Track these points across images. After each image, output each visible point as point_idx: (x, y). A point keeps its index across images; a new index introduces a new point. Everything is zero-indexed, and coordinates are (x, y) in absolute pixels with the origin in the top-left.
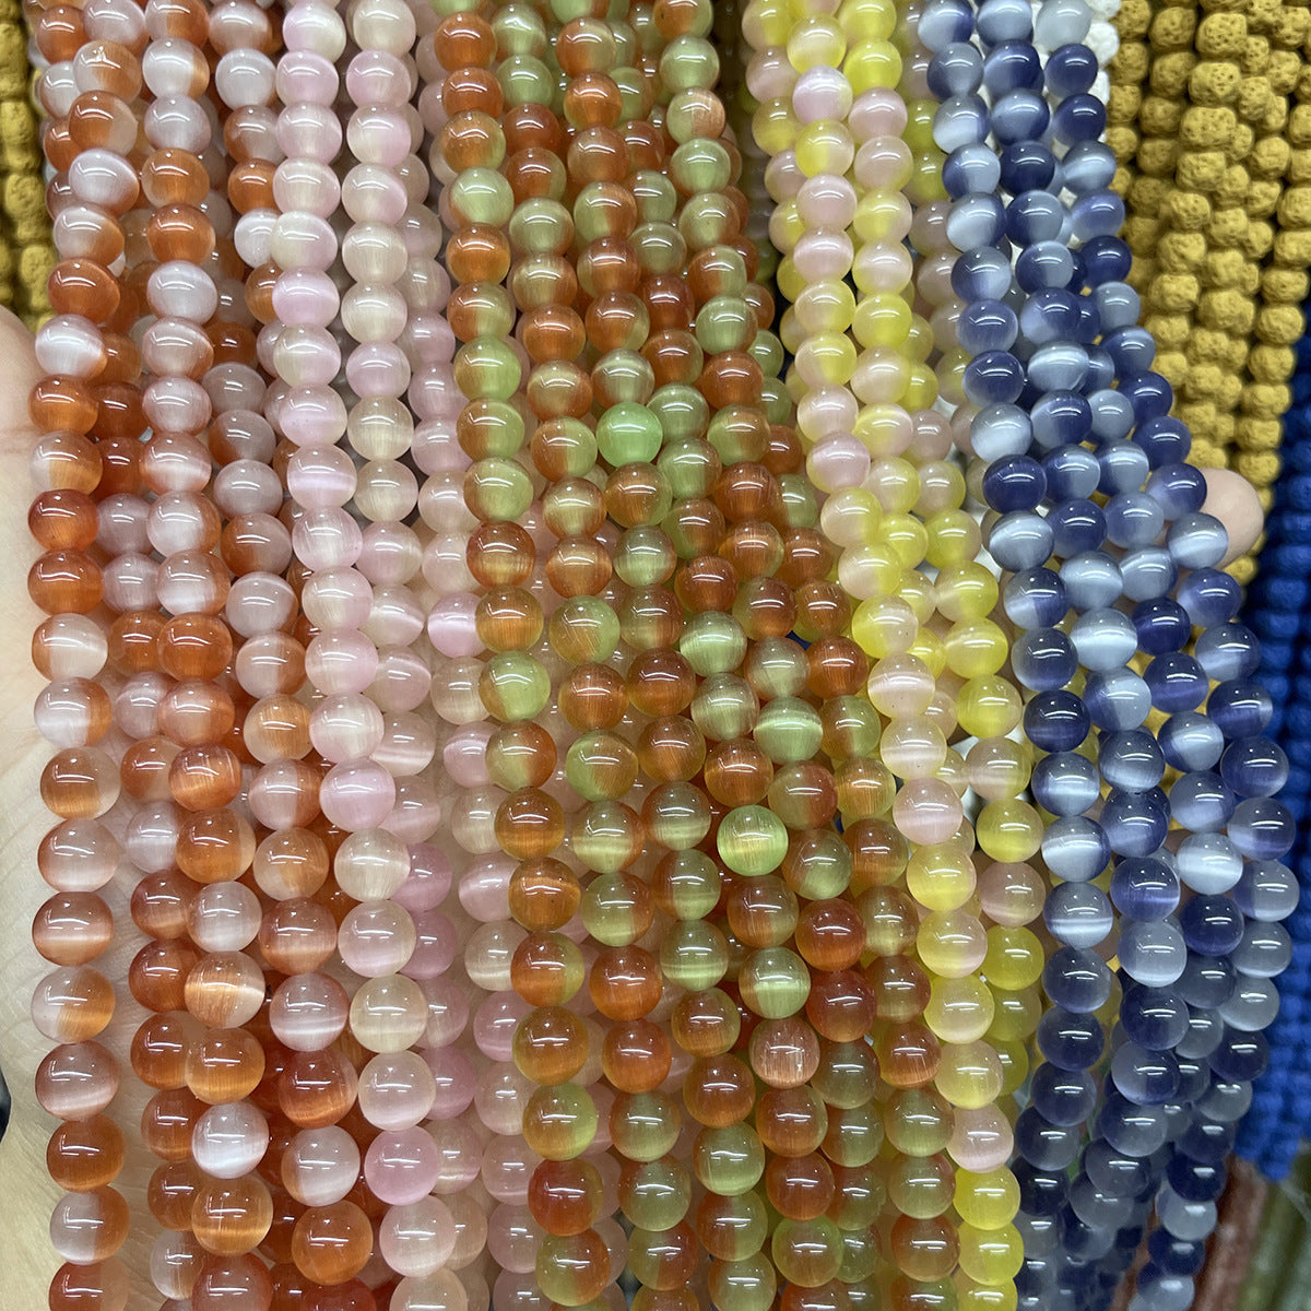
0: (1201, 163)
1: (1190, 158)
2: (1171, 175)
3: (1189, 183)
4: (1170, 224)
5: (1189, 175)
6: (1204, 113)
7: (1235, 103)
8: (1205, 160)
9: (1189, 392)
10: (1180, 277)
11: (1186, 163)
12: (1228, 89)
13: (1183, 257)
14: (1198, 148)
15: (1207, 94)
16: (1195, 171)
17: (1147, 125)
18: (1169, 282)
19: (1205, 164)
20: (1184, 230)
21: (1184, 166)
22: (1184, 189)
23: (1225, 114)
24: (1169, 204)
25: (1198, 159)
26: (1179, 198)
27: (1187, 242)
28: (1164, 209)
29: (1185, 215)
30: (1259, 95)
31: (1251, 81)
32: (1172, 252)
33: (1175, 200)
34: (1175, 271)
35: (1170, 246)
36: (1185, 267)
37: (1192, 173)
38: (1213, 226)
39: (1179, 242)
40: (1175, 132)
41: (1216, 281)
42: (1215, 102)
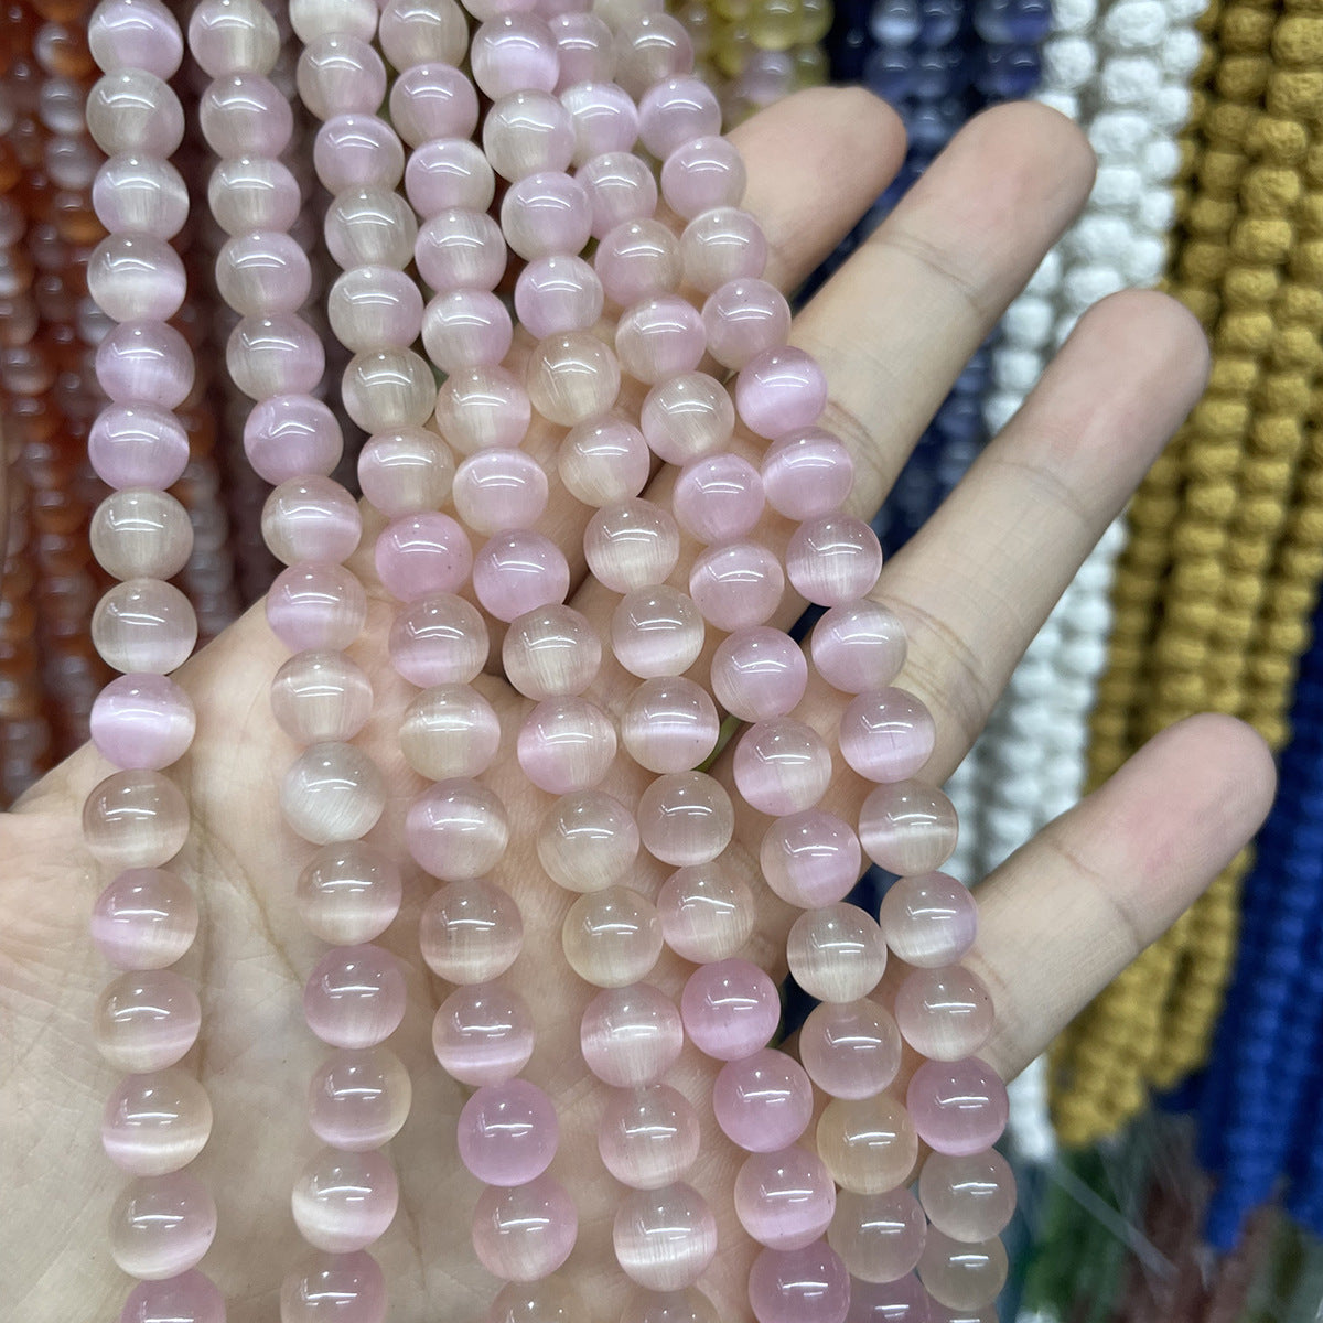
0: (1301, 85)
1: (1286, 79)
2: (1261, 100)
3: (1286, 107)
4: (1255, 158)
5: (1285, 99)
6: (1304, 27)
8: (1305, 81)
9: (1279, 358)
10: (1272, 223)
11: (1283, 85)
13: (1276, 197)
14: (1296, 66)
16: (1294, 93)
17: (1232, 38)
18: (1257, 228)
19: (1306, 85)
20: (1279, 164)
21: (1279, 89)
22: (1279, 115)
24: (1261, 134)
25: (1296, 80)
26: (1273, 129)
27: (1282, 180)
28: (1254, 141)
29: (1280, 146)
32: (1262, 192)
33: (1269, 130)
34: (1266, 215)
35: (1260, 185)
36: (1277, 210)
37: (1290, 96)
38: (1311, 161)
39: (1270, 180)
40: (1268, 49)
41: (1313, 227)
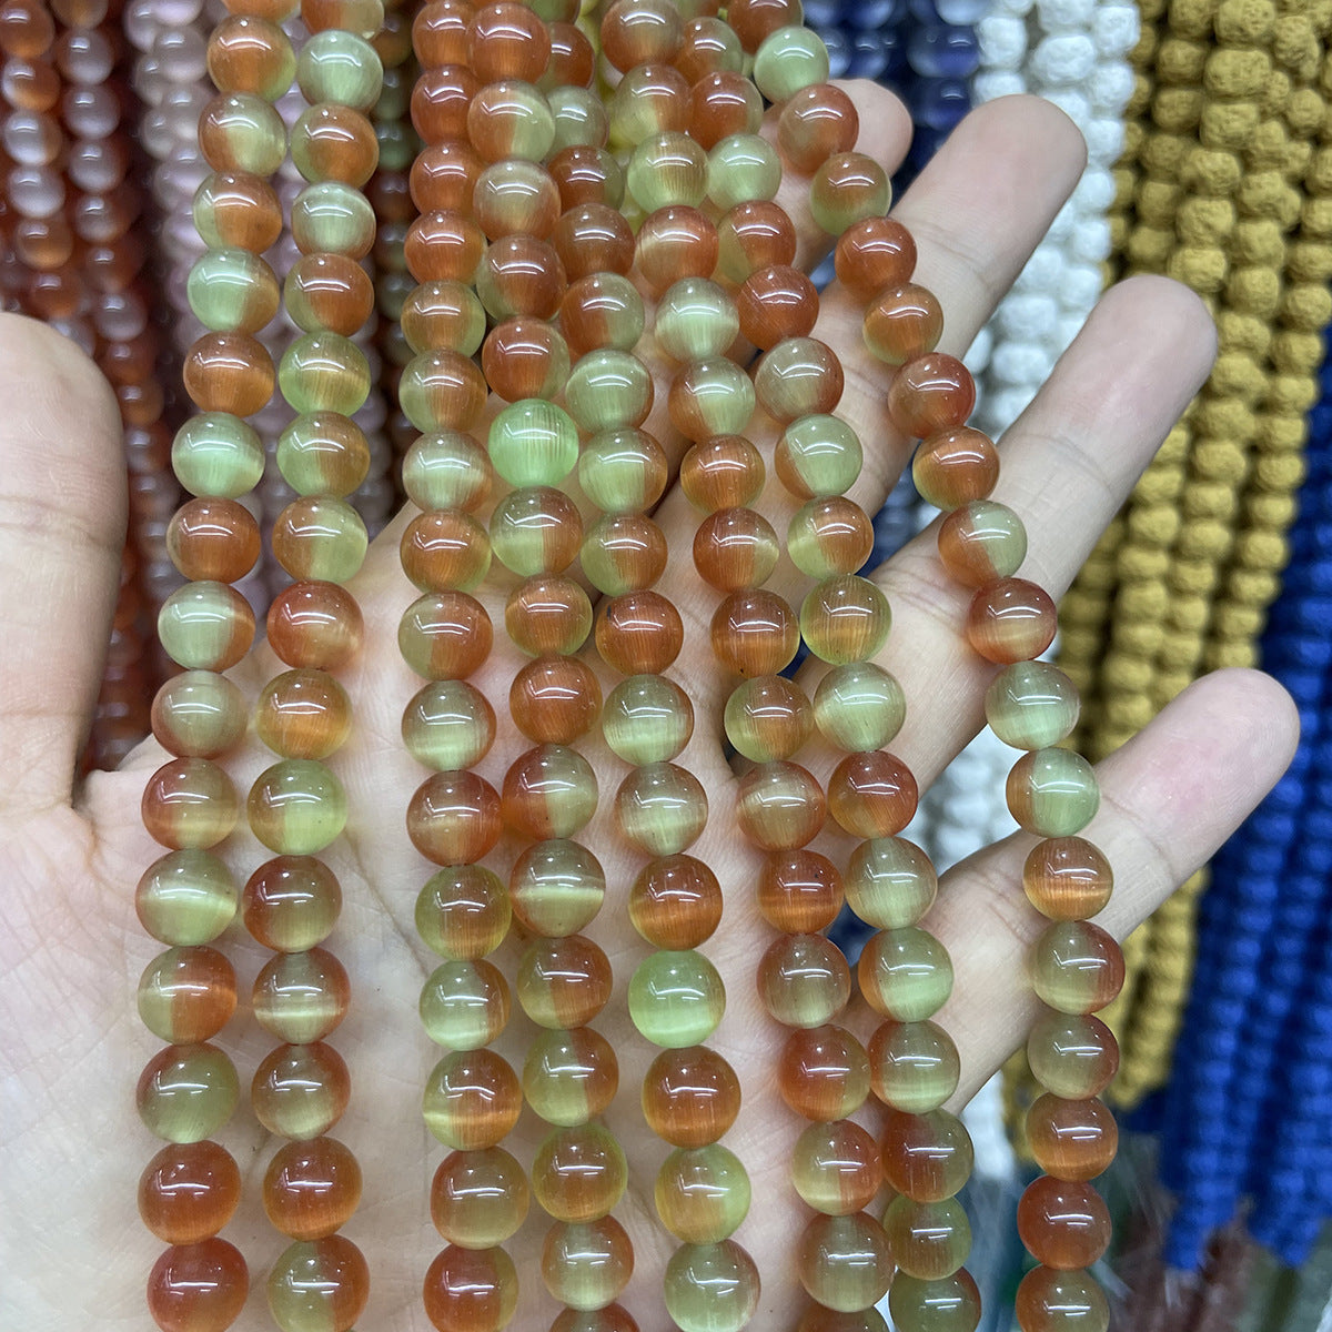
0: (1231, 116)
1: (1217, 110)
2: (1194, 131)
3: (1217, 139)
4: (1192, 189)
5: (1217, 130)
6: (1235, 58)
7: (1271, 45)
8: (1235, 113)
9: (1217, 386)
10: (1205, 252)
11: (1213, 116)
12: (1262, 27)
13: (1209, 227)
14: (1227, 98)
15: (1237, 33)
16: (1225, 126)
17: (1166, 71)
18: (1192, 257)
19: (1236, 117)
20: (1212, 195)
21: (1211, 120)
22: (1211, 146)
23: (1260, 59)
24: (1193, 165)
25: (1226, 111)
26: (1205, 159)
27: (1214, 209)
28: (1187, 172)
29: (1211, 177)
30: (1299, 37)
31: (1289, 20)
32: (1195, 221)
33: (1201, 160)
34: (1200, 244)
35: (1194, 215)
36: (1211, 239)
37: (1221, 128)
38: (1245, 190)
39: (1203, 210)
40: (1198, 80)
41: (1248, 255)
42: (1247, 42)
